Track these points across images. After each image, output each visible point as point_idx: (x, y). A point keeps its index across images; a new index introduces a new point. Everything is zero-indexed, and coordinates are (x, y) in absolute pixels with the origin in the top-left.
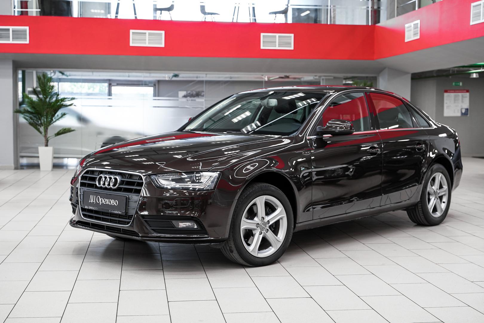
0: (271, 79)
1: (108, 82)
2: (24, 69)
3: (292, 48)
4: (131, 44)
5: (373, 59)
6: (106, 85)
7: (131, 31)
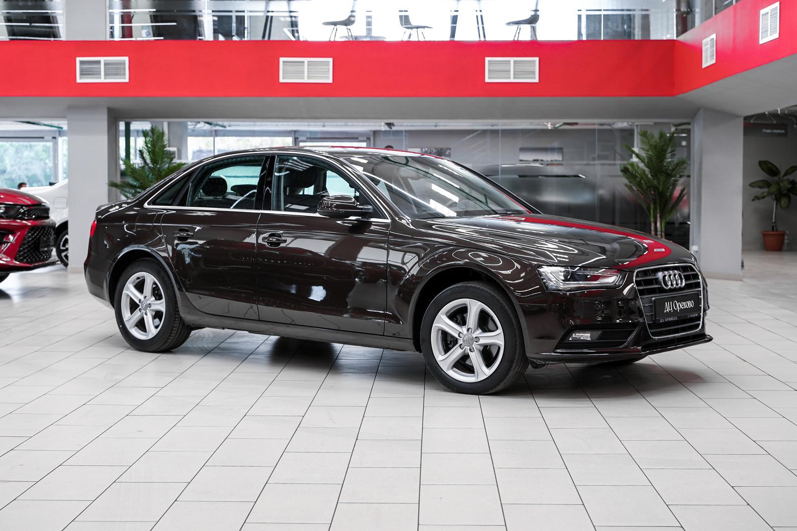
0: (557, 126)
1: (293, 134)
2: (128, 120)
3: (536, 80)
4: (281, 80)
5: (672, 95)
6: (290, 139)
7: (282, 59)
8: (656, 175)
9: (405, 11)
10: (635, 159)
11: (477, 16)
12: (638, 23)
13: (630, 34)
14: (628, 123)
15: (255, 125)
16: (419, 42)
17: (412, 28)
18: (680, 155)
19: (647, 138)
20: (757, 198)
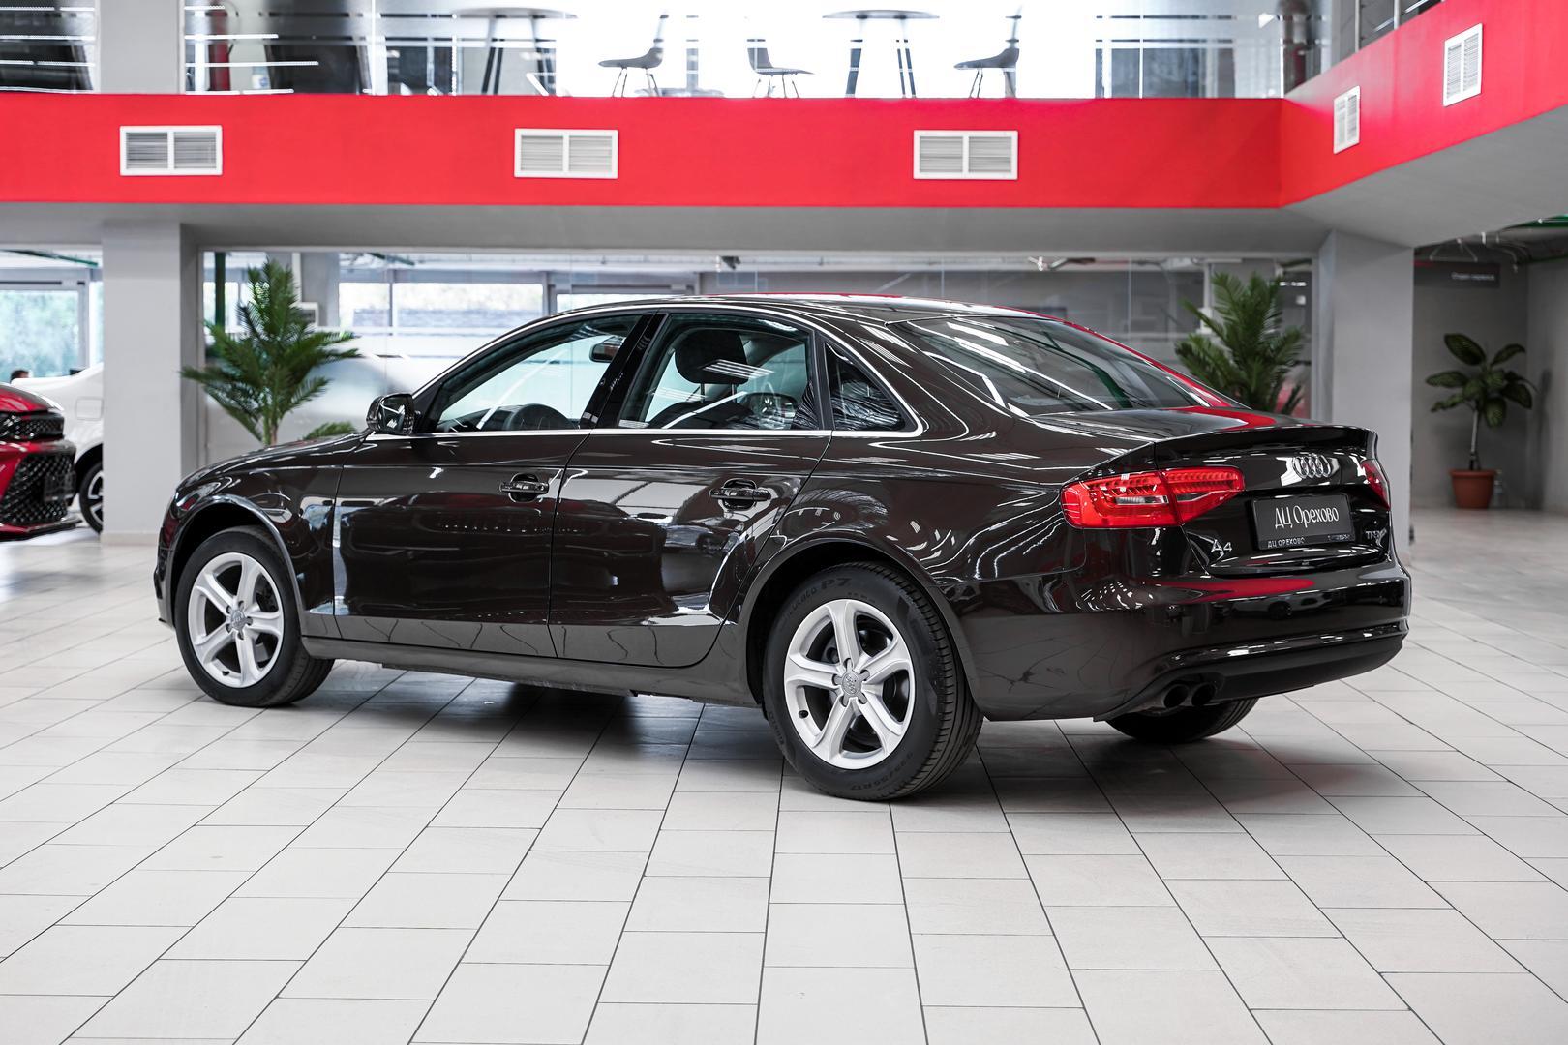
0: (1055, 264)
1: (544, 279)
2: (221, 249)
3: (1013, 175)
4: (518, 173)
6: (538, 289)
7: (519, 133)
8: (1245, 361)
9: (759, 40)
10: (1205, 330)
11: (899, 51)
12: (1211, 65)
13: (1196, 87)
14: (1192, 260)
15: (471, 260)
16: (786, 100)
17: (772, 74)
18: (1291, 322)
19: (1226, 288)
20: (1439, 406)
